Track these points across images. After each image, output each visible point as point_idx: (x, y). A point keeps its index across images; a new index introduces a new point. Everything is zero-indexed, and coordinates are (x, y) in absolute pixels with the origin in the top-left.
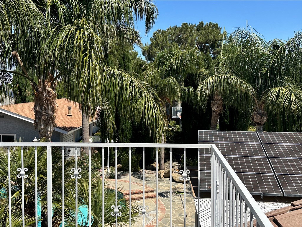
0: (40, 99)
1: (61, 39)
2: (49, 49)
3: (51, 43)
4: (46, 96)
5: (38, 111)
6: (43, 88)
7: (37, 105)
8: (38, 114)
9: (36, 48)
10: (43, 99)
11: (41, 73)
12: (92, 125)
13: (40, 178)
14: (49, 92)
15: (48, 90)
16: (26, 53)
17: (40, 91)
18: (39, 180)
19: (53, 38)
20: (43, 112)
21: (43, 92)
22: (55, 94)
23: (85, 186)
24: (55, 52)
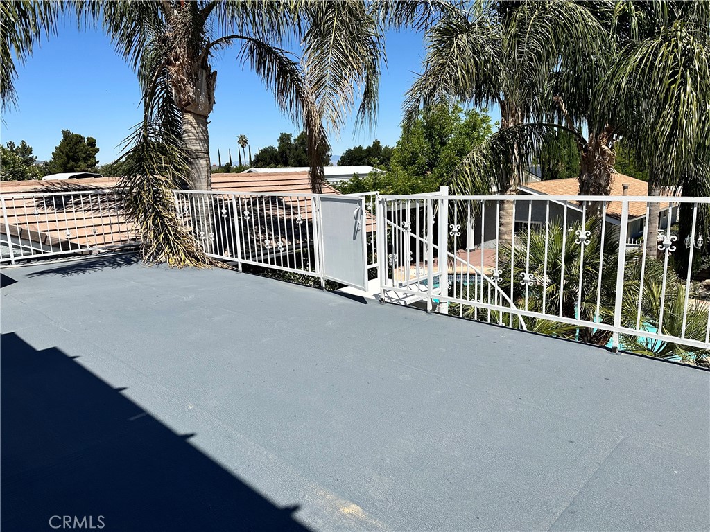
0: (589, 162)
1: (632, 63)
2: (612, 83)
3: (614, 74)
4: (599, 157)
5: (585, 181)
6: (595, 145)
7: (583, 172)
8: (584, 184)
9: (591, 87)
10: (595, 162)
11: (595, 124)
12: (662, 215)
13: (586, 270)
14: (603, 152)
15: (602, 149)
16: (575, 95)
17: (590, 151)
18: (584, 273)
19: (619, 64)
20: (592, 182)
21: (595, 153)
22: (614, 155)
23: (655, 293)
24: (620, 86)
